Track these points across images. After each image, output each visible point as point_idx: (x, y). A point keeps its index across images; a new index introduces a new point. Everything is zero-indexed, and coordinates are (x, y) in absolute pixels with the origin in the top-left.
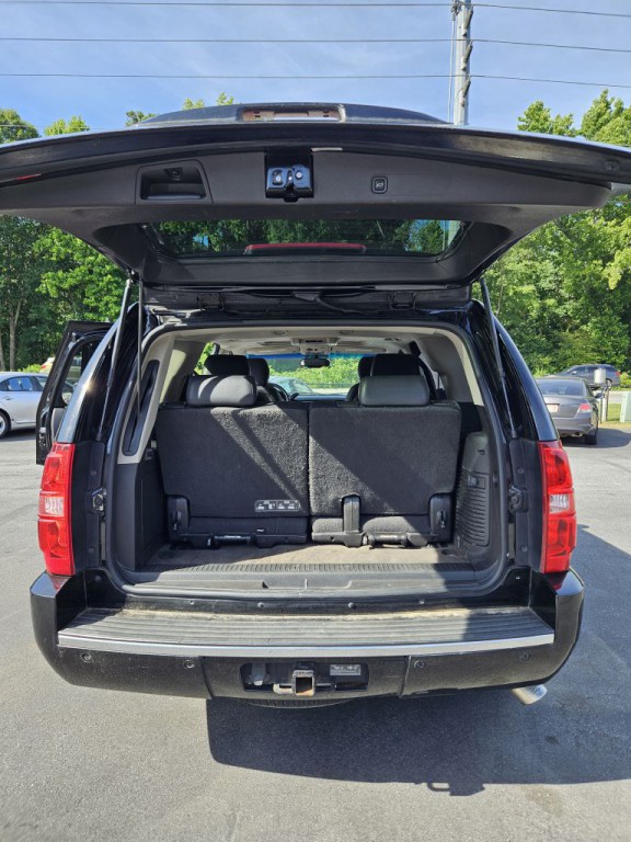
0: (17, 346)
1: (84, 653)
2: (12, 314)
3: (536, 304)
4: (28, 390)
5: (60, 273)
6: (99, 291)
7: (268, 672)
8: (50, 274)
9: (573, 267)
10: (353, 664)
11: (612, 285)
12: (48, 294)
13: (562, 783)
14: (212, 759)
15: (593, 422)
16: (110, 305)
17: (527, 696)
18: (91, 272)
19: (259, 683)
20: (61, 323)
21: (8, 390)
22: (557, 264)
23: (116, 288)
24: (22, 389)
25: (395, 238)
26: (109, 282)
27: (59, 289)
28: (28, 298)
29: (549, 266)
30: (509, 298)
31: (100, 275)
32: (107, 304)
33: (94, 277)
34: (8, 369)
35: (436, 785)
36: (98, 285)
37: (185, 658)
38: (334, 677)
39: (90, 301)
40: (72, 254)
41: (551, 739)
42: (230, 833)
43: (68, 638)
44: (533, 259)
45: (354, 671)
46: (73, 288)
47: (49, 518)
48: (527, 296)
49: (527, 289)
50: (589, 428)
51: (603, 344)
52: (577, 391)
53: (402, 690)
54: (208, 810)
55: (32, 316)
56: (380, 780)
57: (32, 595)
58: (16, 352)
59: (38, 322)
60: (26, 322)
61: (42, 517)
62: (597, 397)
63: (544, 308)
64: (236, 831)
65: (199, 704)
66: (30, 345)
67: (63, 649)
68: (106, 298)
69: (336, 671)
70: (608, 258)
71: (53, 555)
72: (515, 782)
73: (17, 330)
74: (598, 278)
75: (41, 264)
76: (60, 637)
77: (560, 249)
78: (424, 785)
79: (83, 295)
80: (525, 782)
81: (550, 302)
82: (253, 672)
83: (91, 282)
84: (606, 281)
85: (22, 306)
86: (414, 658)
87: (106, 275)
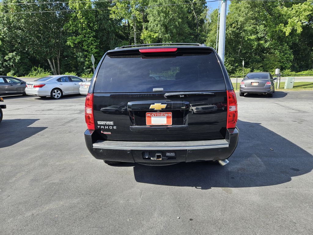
0: (60, 66)
1: (100, 149)
2: (57, 53)
3: (256, 43)
4: (67, 81)
5: (74, 37)
6: (88, 44)
7: (149, 155)
8: (70, 38)
9: (271, 27)
10: (172, 152)
11: (287, 34)
12: (70, 45)
13: (233, 187)
14: (135, 181)
15: (272, 88)
16: (93, 49)
17: (223, 163)
18: (85, 37)
19: (147, 157)
20: (75, 57)
21: (61, 82)
22: (265, 26)
23: (94, 42)
24: (66, 81)
25: (201, 17)
26: (92, 40)
27: (74, 43)
28: (63, 47)
29: (262, 27)
30: (246, 41)
31: (89, 37)
32: (92, 49)
33: (86, 39)
34: (58, 74)
35: (197, 187)
36: (88, 42)
37: (127, 150)
38: (167, 156)
39: (85, 48)
40: (78, 30)
41: (233, 178)
42: (141, 196)
43: (96, 145)
44: (256, 24)
45: (173, 154)
46: (79, 43)
47: (88, 114)
48: (253, 40)
49: (253, 37)
50: (269, 91)
51: (282, 59)
52: (266, 77)
53: (186, 161)
54: (135, 191)
55: (65, 54)
56: (181, 186)
57: (85, 134)
58: (60, 68)
59: (67, 56)
60: (63, 57)
61: (86, 114)
62: (275, 79)
63: (259, 45)
64: (142, 195)
65: (131, 168)
66: (65, 65)
67: (94, 148)
68: (91, 47)
69: (168, 154)
70: (286, 23)
71: (89, 124)
72: (220, 187)
73: (60, 60)
74: (282, 31)
75: (66, 34)
76: (93, 145)
77: (266, 21)
78: (194, 187)
79: (82, 46)
80: (223, 187)
81: (262, 42)
82: (145, 155)
83: (85, 41)
84: (285, 32)
85: (61, 50)
86: (189, 150)
87: (91, 37)
